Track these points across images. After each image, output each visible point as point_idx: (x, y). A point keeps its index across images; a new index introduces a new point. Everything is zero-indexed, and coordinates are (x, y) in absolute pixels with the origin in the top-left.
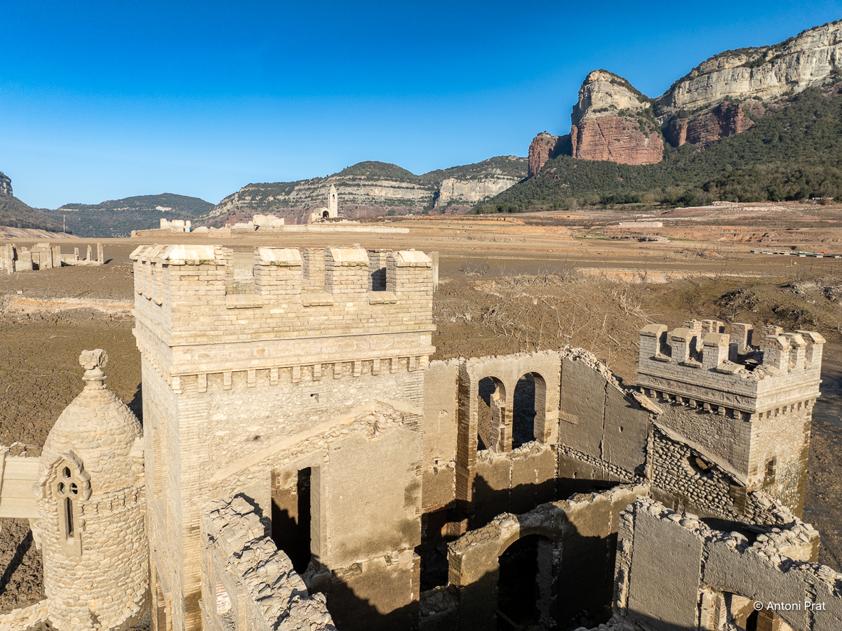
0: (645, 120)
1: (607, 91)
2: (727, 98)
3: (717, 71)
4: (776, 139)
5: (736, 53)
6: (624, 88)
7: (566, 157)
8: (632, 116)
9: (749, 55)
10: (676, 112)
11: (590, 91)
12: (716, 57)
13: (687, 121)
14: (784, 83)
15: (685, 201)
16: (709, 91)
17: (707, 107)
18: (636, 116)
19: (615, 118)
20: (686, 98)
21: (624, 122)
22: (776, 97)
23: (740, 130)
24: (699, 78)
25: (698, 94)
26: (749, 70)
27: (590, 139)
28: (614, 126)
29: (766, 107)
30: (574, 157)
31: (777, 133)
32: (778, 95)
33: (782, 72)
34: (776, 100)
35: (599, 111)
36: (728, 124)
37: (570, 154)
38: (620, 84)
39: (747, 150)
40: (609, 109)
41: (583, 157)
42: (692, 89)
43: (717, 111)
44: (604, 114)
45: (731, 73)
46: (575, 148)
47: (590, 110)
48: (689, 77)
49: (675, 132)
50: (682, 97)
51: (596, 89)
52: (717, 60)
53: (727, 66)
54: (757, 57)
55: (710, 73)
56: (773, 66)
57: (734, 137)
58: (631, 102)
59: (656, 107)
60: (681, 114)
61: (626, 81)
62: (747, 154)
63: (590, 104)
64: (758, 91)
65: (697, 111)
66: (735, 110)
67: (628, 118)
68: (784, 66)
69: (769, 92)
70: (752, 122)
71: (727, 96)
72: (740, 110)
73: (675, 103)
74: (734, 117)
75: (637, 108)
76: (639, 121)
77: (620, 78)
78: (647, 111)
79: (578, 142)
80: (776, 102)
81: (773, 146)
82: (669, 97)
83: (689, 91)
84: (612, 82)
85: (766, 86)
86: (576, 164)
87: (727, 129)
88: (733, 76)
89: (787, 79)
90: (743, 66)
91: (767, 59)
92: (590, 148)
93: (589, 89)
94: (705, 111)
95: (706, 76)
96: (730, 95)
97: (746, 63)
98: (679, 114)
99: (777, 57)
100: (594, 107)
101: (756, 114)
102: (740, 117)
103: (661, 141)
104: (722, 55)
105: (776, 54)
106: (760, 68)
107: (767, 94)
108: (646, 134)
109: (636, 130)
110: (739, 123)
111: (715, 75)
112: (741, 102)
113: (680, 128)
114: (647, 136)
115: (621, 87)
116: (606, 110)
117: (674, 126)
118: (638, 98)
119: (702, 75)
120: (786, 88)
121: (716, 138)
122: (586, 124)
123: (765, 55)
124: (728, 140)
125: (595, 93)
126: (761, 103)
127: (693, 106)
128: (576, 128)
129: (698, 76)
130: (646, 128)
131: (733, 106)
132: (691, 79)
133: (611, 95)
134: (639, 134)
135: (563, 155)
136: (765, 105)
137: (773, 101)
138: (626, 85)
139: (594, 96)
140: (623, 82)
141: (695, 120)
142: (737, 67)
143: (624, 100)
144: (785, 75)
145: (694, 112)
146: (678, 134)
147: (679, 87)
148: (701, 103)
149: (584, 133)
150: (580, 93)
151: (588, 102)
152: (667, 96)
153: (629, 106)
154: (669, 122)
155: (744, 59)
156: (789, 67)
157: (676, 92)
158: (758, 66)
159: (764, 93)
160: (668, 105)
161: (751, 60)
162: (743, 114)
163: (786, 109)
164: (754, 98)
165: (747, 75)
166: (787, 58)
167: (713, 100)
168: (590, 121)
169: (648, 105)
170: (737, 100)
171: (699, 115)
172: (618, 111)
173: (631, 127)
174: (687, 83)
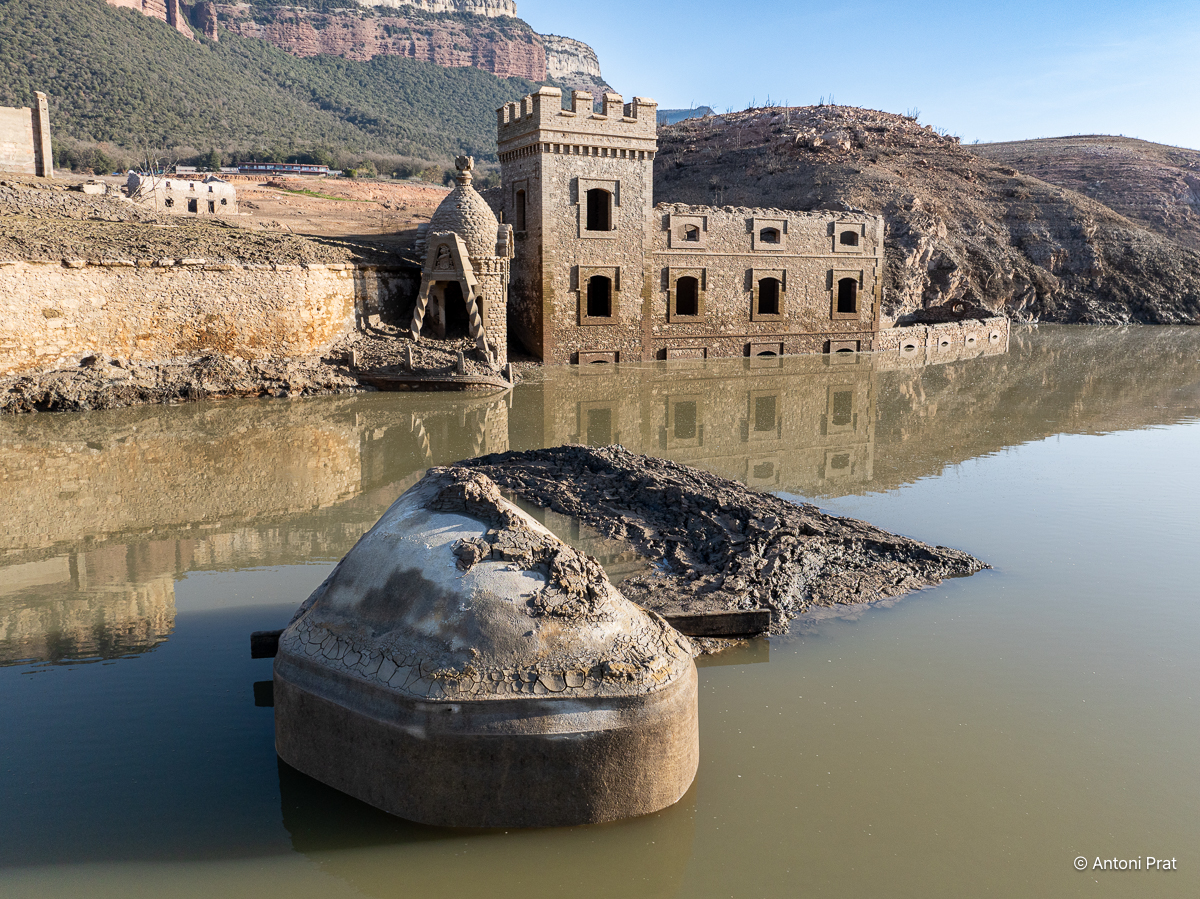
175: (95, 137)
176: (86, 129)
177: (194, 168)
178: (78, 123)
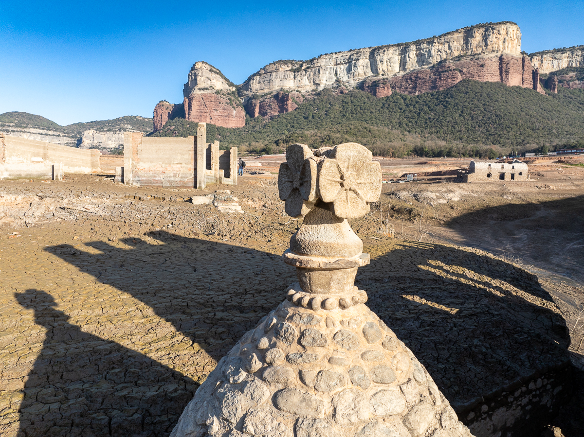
0: (233, 98)
1: (208, 76)
2: (282, 89)
3: (275, 72)
4: (311, 117)
5: (286, 62)
6: (218, 76)
7: (181, 120)
8: (225, 95)
9: (293, 64)
10: (252, 95)
11: (196, 75)
12: (274, 63)
13: (259, 101)
14: (313, 84)
15: (266, 151)
16: (271, 84)
17: (270, 94)
18: (227, 95)
19: (213, 95)
20: (257, 87)
21: (219, 98)
22: (308, 92)
23: (290, 110)
24: (265, 75)
25: (265, 85)
26: (293, 74)
27: (197, 108)
28: (213, 101)
29: (303, 97)
30: (187, 119)
31: (311, 113)
32: (310, 91)
33: (311, 77)
34: (309, 94)
35: (203, 89)
36: (283, 105)
37: (184, 117)
38: (216, 73)
39: (295, 122)
40: (209, 88)
41: (193, 120)
42: (261, 81)
43: (276, 96)
44: (206, 92)
45: (283, 74)
46: (187, 113)
47: (197, 88)
48: (258, 74)
49: (252, 108)
50: (255, 85)
51: (200, 74)
52: (275, 65)
53: (281, 69)
54: (297, 66)
55: (271, 72)
56: (306, 73)
57: (288, 114)
58: (224, 85)
59: (239, 91)
60: (255, 97)
61: (220, 71)
62: (296, 125)
63: (196, 84)
64: (299, 87)
65: (264, 95)
66: (287, 97)
67: (222, 96)
68: (312, 74)
69: (305, 88)
70: (297, 106)
71: (282, 88)
72: (290, 98)
73: (251, 89)
74: (286, 101)
75: (227, 90)
76: (229, 99)
77: (216, 69)
78: (233, 93)
79: (189, 109)
80: (309, 95)
81: (310, 121)
82: (247, 85)
83: (259, 83)
84: (211, 71)
85: (303, 85)
86: (189, 124)
87: (283, 108)
88: (284, 76)
89: (314, 82)
90: (290, 70)
91: (303, 68)
92: (197, 114)
93: (195, 74)
94: (269, 96)
95: (269, 74)
96: (283, 88)
97: (292, 69)
98: (253, 97)
99: (308, 68)
100: (199, 86)
101: (298, 101)
102: (290, 102)
103: (244, 113)
104: (277, 62)
105: (307, 66)
106: (299, 73)
107: (304, 90)
108: (234, 107)
109: (228, 104)
110: (289, 106)
111: (274, 74)
112: (289, 92)
113: (255, 106)
114: (235, 109)
115: (217, 75)
116: (207, 89)
117: (251, 104)
118: (227, 83)
119: (267, 73)
120: (314, 87)
121: (276, 114)
122: (194, 97)
123: (301, 66)
124: (284, 116)
125: (199, 77)
126: (300, 94)
127: (262, 92)
128: (187, 99)
129: (264, 73)
130: (234, 104)
131: (286, 94)
132: (260, 75)
133: (210, 79)
134: (229, 107)
135: (179, 117)
136: (303, 96)
137: (307, 94)
138: (219, 73)
139: (199, 78)
140: (218, 71)
141: (263, 101)
142: (287, 71)
143: (219, 84)
144: (312, 79)
145: (263, 96)
146: (254, 109)
147: (253, 79)
148: (267, 91)
149: (193, 103)
150: (189, 75)
151: (195, 82)
152: (246, 84)
153: (222, 88)
154: (248, 101)
155: (290, 67)
156: (315, 75)
157: (252, 82)
158: (298, 72)
159: (302, 88)
160: (247, 90)
161: (294, 68)
162: (291, 100)
163: (314, 99)
164: (297, 91)
165: (292, 77)
166: (314, 69)
167: (274, 90)
168: (197, 96)
169: (234, 89)
170: (287, 91)
171: (266, 98)
172: (215, 91)
173: (224, 102)
174: (258, 77)
175: (493, 143)
176: (489, 140)
177: (534, 154)
178: (487, 138)
